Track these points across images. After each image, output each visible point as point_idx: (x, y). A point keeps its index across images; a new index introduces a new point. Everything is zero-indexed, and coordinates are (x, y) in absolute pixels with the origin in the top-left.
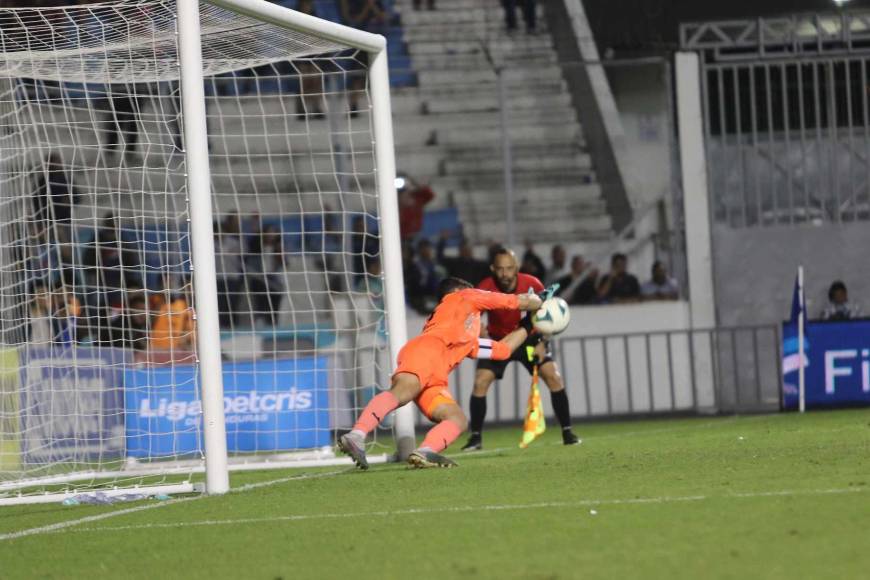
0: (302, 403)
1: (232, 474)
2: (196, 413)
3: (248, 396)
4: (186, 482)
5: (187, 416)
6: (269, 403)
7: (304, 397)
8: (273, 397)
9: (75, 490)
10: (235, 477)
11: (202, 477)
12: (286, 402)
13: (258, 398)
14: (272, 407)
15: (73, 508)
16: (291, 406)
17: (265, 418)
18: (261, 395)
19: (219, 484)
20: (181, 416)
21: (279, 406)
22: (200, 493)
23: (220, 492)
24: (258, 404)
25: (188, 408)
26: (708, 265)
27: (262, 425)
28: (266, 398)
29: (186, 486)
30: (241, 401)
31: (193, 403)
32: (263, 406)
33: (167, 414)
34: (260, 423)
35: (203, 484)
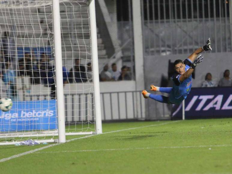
0: (50, 115)
1: (66, 136)
2: (14, 117)
3: (32, 112)
4: (52, 139)
5: (12, 118)
6: (39, 114)
7: (51, 112)
8: (40, 112)
9: (16, 141)
10: (67, 137)
11: (57, 137)
12: (45, 114)
13: (35, 113)
14: (40, 116)
15: (19, 147)
16: (47, 115)
17: (38, 119)
18: (37, 111)
19: (63, 140)
20: (10, 118)
21: (42, 115)
22: (56, 143)
23: (63, 142)
24: (35, 115)
25: (12, 115)
26: (142, 68)
27: (38, 121)
28: (38, 112)
29: (52, 140)
30: (30, 114)
31: (14, 114)
32: (37, 115)
33: (5, 117)
34: (37, 121)
35: (57, 140)
